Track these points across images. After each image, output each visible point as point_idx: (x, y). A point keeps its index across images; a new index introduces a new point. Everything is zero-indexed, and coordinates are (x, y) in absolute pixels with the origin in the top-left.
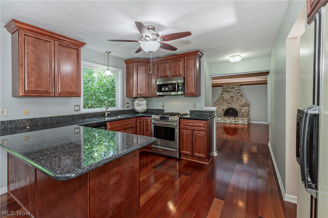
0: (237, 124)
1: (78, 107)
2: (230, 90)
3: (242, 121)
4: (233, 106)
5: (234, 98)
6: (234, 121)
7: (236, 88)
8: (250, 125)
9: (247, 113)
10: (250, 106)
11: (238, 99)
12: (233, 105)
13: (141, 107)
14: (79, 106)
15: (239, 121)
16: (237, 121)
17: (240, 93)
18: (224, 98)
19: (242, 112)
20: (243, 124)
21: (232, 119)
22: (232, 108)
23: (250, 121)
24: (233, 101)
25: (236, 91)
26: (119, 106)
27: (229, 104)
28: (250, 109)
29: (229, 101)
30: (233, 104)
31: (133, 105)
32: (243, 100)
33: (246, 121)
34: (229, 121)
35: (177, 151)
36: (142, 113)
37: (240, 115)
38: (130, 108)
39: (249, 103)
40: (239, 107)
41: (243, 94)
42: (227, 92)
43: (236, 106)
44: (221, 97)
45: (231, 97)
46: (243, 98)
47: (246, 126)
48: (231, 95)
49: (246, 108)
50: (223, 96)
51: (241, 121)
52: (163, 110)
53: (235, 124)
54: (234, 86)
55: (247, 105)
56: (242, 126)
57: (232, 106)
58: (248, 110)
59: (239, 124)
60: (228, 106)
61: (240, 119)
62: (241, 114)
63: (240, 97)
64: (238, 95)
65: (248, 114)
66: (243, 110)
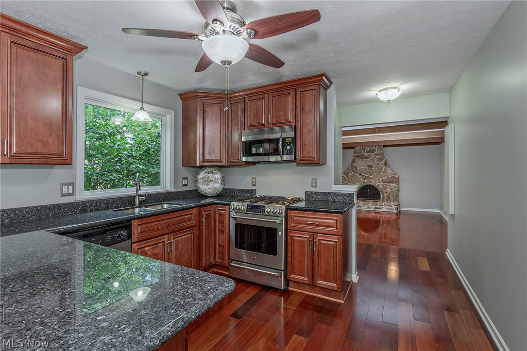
0: (378, 213)
1: (71, 187)
2: (366, 154)
3: (388, 207)
4: (372, 182)
5: (373, 168)
6: (374, 207)
7: (376, 152)
8: (400, 214)
9: (395, 194)
10: (401, 182)
11: (380, 170)
12: (371, 180)
13: (211, 185)
14: (73, 184)
15: (382, 207)
16: (379, 207)
17: (384, 160)
18: (357, 168)
19: (386, 193)
20: (389, 213)
21: (370, 204)
22: (370, 185)
23: (400, 208)
24: (371, 174)
25: (377, 157)
26: (167, 184)
27: (365, 178)
28: (401, 187)
29: (365, 174)
30: (372, 178)
31: (196, 182)
32: (388, 172)
33: (394, 207)
34: (366, 207)
35: (281, 276)
36: (213, 197)
37: (383, 198)
38: (190, 188)
39: (398, 177)
40: (382, 183)
41: (389, 162)
42: (363, 157)
43: (377, 183)
44: (352, 167)
45: (369, 166)
46: (389, 168)
47: (394, 217)
48: (369, 164)
49: (394, 185)
50: (355, 164)
51: (385, 208)
52: (254, 191)
53: (375, 212)
54: (374, 148)
55: (395, 180)
56: (387, 216)
57: (370, 182)
58: (396, 189)
59: (382, 213)
60: (364, 182)
61: (383, 204)
62: (385, 195)
63: (384, 167)
64: (381, 163)
65: (397, 196)
66: (388, 189)
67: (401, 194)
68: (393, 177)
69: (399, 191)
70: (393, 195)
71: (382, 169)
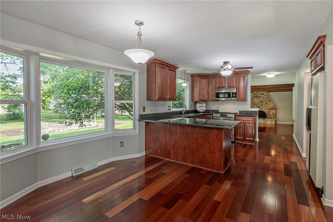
0: (266, 124)
2: (259, 95)
3: (270, 122)
4: (262, 109)
5: (263, 102)
6: (263, 121)
7: (265, 94)
8: (277, 125)
10: (277, 109)
11: (266, 103)
16: (266, 121)
17: (269, 99)
18: (254, 102)
19: (270, 115)
20: (271, 124)
21: (261, 120)
22: (261, 111)
23: (277, 122)
24: (262, 105)
25: (265, 97)
27: (259, 107)
29: (259, 105)
30: (262, 107)
31: (195, 106)
32: (271, 104)
33: (274, 122)
35: (233, 137)
36: (202, 113)
37: (268, 117)
38: (193, 109)
40: (268, 110)
41: (271, 99)
42: (258, 97)
43: (265, 110)
44: (252, 102)
45: (260, 101)
47: (274, 126)
49: (273, 111)
50: (253, 100)
52: (218, 111)
53: (264, 124)
54: (264, 92)
55: (275, 108)
56: (270, 126)
59: (268, 124)
61: (268, 120)
64: (267, 100)
65: (276, 116)
66: (271, 113)
67: (277, 115)
68: (273, 107)
69: (276, 114)
70: (273, 116)
71: (268, 103)
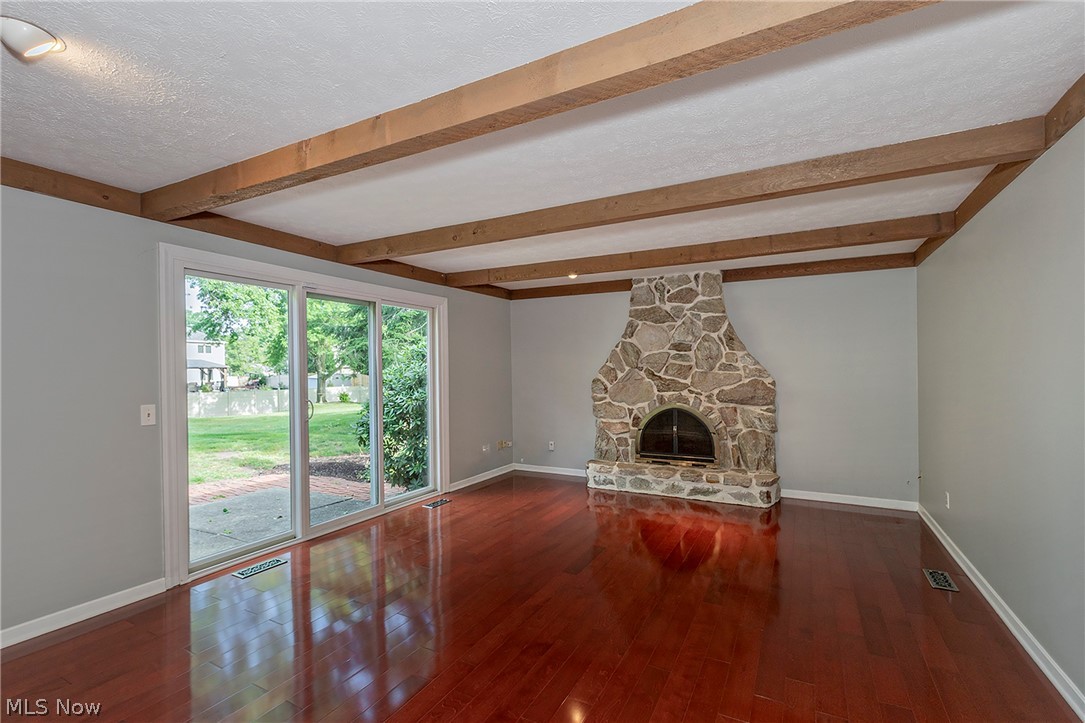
0: (705, 509)
2: (668, 307)
3: (735, 490)
4: (686, 401)
5: (691, 353)
6: (689, 486)
7: (700, 298)
9: (764, 442)
11: (712, 359)
12: (685, 393)
15: (716, 486)
16: (707, 486)
17: (725, 327)
18: (638, 353)
19: (733, 438)
20: (740, 511)
21: (678, 476)
22: (681, 412)
24: (684, 371)
25: (704, 315)
27: (666, 385)
29: (666, 372)
30: (685, 386)
32: (740, 365)
33: (756, 490)
34: (664, 487)
37: (723, 454)
39: (773, 383)
40: (719, 405)
42: (658, 317)
43: (704, 404)
44: (624, 350)
45: (677, 347)
46: (740, 354)
48: (677, 339)
49: (758, 410)
50: (632, 340)
51: (727, 492)
54: (692, 285)
55: (762, 393)
57: (680, 398)
58: (767, 425)
60: (661, 400)
61: (722, 477)
62: (730, 444)
63: (725, 350)
64: (714, 335)
65: (770, 446)
66: (740, 426)
67: (783, 439)
68: (753, 384)
69: (774, 430)
70: (755, 445)
71: (718, 357)
